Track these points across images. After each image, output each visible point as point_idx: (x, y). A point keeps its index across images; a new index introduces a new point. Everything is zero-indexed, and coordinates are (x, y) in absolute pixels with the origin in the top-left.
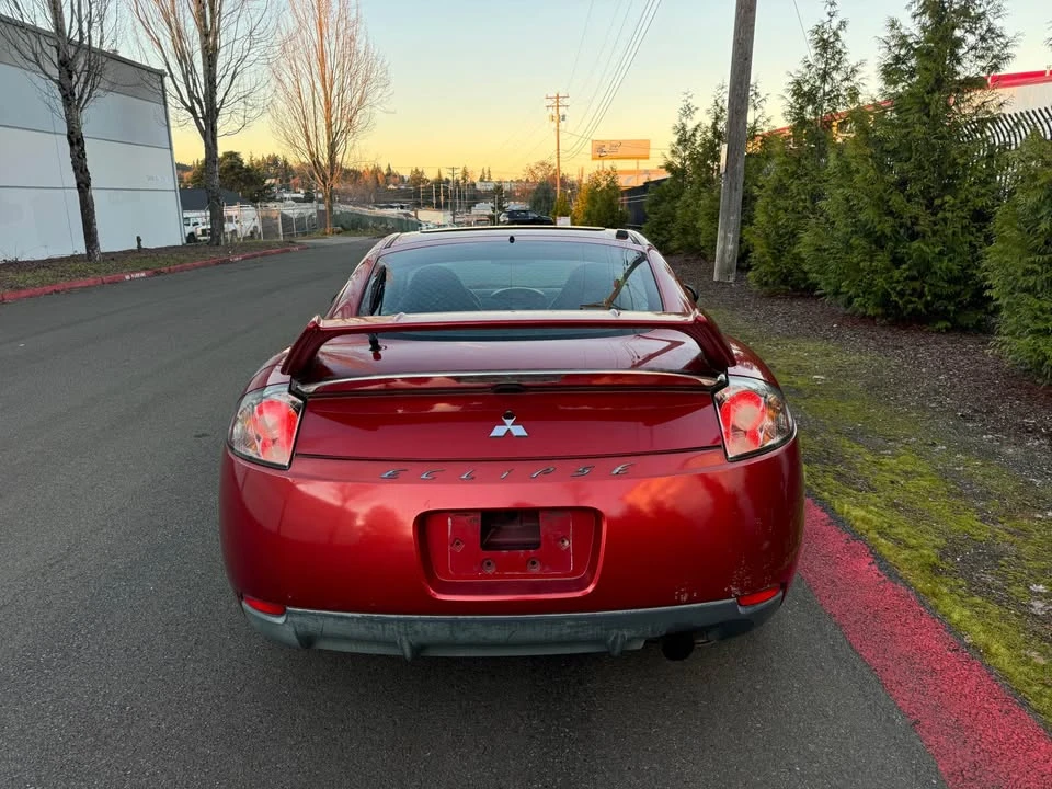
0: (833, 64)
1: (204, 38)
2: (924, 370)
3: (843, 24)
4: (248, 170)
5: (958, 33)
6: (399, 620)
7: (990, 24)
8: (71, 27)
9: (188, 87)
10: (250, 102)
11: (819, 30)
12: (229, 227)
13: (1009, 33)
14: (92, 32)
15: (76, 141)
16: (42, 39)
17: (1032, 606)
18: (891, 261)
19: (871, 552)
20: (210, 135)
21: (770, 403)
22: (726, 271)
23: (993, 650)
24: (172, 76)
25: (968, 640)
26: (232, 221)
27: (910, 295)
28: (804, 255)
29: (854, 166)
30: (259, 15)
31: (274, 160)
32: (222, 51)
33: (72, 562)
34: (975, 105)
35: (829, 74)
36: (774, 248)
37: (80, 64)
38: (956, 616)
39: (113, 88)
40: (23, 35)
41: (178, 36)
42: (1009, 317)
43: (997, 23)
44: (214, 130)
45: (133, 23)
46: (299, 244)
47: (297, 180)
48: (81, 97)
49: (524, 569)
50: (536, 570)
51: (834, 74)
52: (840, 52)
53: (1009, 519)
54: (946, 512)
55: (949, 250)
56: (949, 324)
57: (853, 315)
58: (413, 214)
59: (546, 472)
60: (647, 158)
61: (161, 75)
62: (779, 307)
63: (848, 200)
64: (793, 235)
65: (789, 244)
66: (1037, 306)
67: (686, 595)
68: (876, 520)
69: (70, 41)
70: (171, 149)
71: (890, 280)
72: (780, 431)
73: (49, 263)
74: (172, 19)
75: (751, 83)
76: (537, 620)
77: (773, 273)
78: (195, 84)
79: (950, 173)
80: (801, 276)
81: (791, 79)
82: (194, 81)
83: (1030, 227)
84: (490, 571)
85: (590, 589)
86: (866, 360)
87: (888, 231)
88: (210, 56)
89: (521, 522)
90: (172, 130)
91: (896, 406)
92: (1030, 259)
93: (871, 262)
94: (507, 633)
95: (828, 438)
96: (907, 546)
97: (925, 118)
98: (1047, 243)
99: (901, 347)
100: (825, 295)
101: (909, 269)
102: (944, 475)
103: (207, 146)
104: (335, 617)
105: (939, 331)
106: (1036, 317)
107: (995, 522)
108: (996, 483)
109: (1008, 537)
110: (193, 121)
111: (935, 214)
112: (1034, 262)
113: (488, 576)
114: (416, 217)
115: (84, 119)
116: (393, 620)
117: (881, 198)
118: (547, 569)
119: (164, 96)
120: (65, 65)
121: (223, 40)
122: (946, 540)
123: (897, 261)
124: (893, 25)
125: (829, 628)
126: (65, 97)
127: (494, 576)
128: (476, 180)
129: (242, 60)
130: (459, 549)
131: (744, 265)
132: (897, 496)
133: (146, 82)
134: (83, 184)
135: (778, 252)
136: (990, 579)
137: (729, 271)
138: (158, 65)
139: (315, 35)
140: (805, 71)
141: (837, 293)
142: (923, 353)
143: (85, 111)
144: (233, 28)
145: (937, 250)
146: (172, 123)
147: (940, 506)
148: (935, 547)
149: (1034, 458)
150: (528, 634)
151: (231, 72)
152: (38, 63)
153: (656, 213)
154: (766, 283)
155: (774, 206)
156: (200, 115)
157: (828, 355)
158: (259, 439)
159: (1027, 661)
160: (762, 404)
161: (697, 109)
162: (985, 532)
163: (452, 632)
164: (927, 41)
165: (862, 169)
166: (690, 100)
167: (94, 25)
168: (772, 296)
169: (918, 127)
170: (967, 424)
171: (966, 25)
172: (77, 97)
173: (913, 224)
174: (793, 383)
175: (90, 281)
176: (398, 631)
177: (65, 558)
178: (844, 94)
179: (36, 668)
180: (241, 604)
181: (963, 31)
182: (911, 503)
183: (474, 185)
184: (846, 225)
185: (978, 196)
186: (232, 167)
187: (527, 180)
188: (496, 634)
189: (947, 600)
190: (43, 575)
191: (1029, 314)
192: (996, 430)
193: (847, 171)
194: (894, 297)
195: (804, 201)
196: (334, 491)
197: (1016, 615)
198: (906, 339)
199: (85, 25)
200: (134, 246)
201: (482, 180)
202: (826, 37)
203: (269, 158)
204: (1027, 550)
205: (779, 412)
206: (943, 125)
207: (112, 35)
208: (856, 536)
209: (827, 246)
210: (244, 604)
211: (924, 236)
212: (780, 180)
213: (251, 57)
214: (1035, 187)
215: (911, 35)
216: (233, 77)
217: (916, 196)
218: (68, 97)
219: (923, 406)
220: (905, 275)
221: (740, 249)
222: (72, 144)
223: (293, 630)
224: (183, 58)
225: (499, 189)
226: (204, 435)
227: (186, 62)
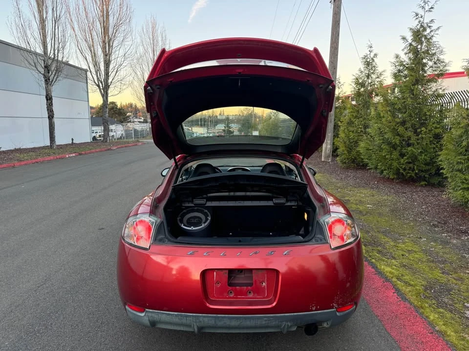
0: (372, 72)
1: (105, 57)
2: (416, 204)
3: (376, 55)
4: (120, 109)
5: (424, 61)
6: (193, 316)
7: (438, 57)
8: (50, 52)
9: (97, 76)
10: (123, 82)
11: (365, 57)
12: (111, 134)
13: (447, 61)
14: (59, 55)
15: (49, 98)
16: (38, 57)
17: (465, 313)
18: (399, 155)
19: (394, 287)
20: (105, 95)
21: (348, 224)
22: (327, 157)
23: (448, 333)
24: (91, 72)
25: (437, 328)
26: (112, 132)
27: (408, 170)
28: (361, 152)
29: (382, 114)
30: (128, 48)
31: (131, 105)
32: (112, 62)
33: (47, 285)
34: (433, 90)
35: (370, 75)
36: (348, 148)
37: (53, 68)
38: (432, 318)
39: (67, 77)
40: (30, 56)
41: (94, 56)
42: (452, 182)
43: (441, 57)
44: (107, 94)
45: (76, 51)
46: (141, 142)
47: (141, 114)
48: (52, 81)
49: (246, 294)
50: (251, 295)
51: (372, 75)
52: (375, 67)
53: (455, 273)
54: (427, 269)
55: (425, 151)
56: (426, 183)
57: (384, 177)
58: (190, 129)
59: (256, 253)
61: (86, 71)
62: (351, 173)
63: (380, 129)
64: (356, 142)
65: (355, 146)
66: (463, 177)
67: (315, 307)
68: (396, 273)
69: (50, 58)
70: (88, 101)
71: (399, 163)
72: (353, 235)
73: (33, 150)
74: (92, 49)
75: (337, 78)
76: (252, 317)
77: (348, 159)
78: (100, 75)
79: (423, 118)
80: (361, 160)
81: (354, 77)
82: (100, 74)
83: (459, 144)
84: (232, 295)
85: (274, 304)
86: (390, 198)
87: (398, 142)
88: (107, 64)
89: (244, 274)
90: (89, 94)
91: (404, 220)
92: (459, 157)
93: (391, 155)
94: (239, 322)
95: (374, 234)
96: (410, 285)
97: (412, 96)
98: (466, 151)
99: (405, 193)
100: (371, 169)
101: (407, 159)
102: (425, 252)
103: (104, 100)
104: (166, 314)
105: (422, 186)
106: (463, 182)
107: (448, 274)
108: (448, 256)
109: (454, 281)
110: (98, 90)
111: (418, 135)
112: (461, 159)
113: (231, 298)
114: (192, 130)
115: (53, 90)
116: (191, 316)
117: (394, 129)
118: (256, 295)
119: (87, 79)
120: (47, 68)
121: (113, 57)
122: (427, 282)
123: (402, 155)
124: (397, 57)
125: (376, 321)
126: (46, 81)
127: (233, 298)
128: (218, 115)
129: (121, 65)
130: (219, 285)
131: (335, 154)
132: (405, 261)
133: (80, 74)
134: (51, 117)
135: (350, 150)
136: (446, 300)
137: (328, 157)
138: (85, 67)
139: (151, 55)
140: (360, 74)
141: (376, 168)
142: (415, 196)
143: (53, 86)
144: (117, 52)
145: (419, 151)
146: (89, 91)
147: (423, 266)
148: (422, 285)
149: (465, 245)
150: (248, 323)
151: (115, 70)
152: (36, 67)
154: (345, 163)
155: (348, 130)
156: (101, 88)
157: (373, 196)
158: (135, 236)
159: (463, 339)
160: (345, 224)
162: (444, 279)
163: (215, 322)
164: (411, 64)
165: (386, 115)
167: (60, 51)
168: (348, 168)
169: (409, 99)
170: (435, 229)
171: (428, 58)
172: (51, 80)
173: (408, 140)
174: (358, 208)
175: (52, 158)
176: (192, 321)
177: (45, 284)
178: (377, 83)
179: (34, 333)
180: (125, 307)
181: (427, 60)
182: (411, 265)
183: (217, 117)
184: (379, 140)
185: (436, 128)
186: (113, 108)
187: (240, 115)
188: (234, 323)
189: (428, 310)
190: (35, 291)
191: (460, 181)
192: (448, 232)
193: (379, 117)
194: (401, 171)
195: (361, 128)
196: (164, 259)
197: (458, 317)
198: (407, 189)
199: (56, 51)
200: (71, 142)
201: (220, 114)
202: (368, 60)
203: (128, 104)
204: (463, 287)
205: (352, 227)
206: (419, 98)
207: (67, 55)
208: (387, 280)
209: (371, 148)
210: (127, 307)
211: (413, 145)
212: (350, 119)
213: (124, 64)
214: (460, 127)
215: (405, 61)
216: (117, 72)
217: (409, 128)
218: (47, 81)
219: (416, 220)
220: (406, 161)
221: (333, 147)
222: (47, 100)
223: (147, 319)
224: (96, 64)
225: (228, 119)
226: (103, 229)
227: (97, 66)
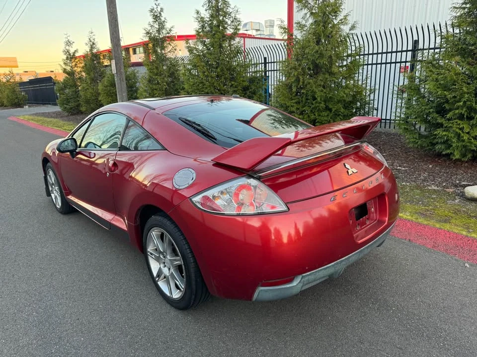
11: (152, 10)
35: (161, 30)
52: (163, 21)
60: (17, 67)
118: (371, 221)
124: (198, 12)
127: (360, 230)
140: (150, 28)
153: (63, 94)
161: (73, 42)
166: (69, 38)
202: (156, 14)
215: (206, 18)
